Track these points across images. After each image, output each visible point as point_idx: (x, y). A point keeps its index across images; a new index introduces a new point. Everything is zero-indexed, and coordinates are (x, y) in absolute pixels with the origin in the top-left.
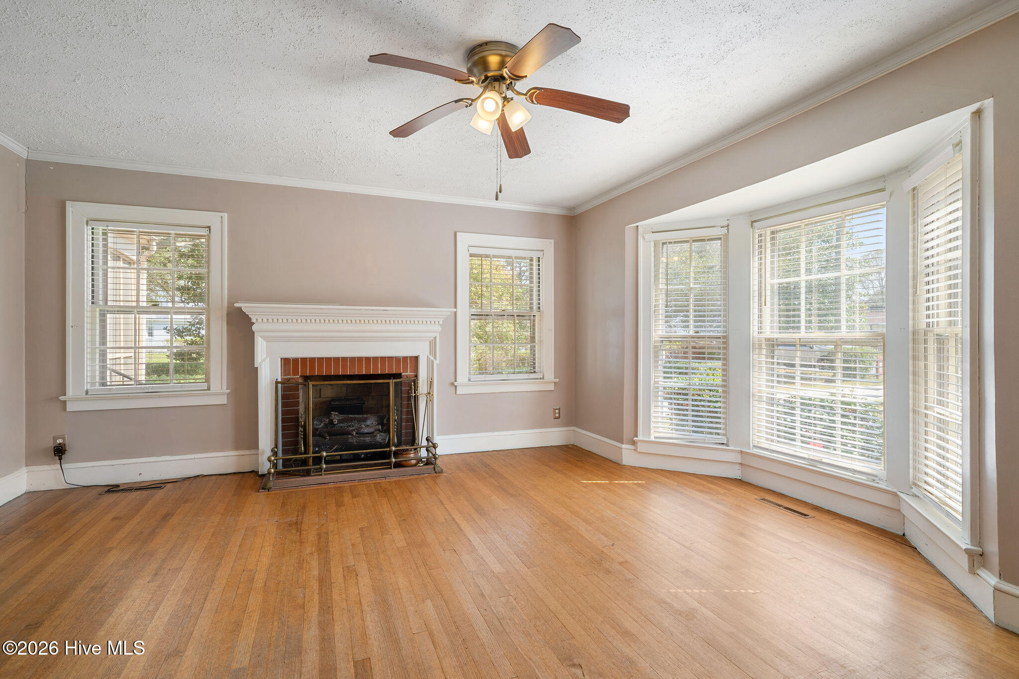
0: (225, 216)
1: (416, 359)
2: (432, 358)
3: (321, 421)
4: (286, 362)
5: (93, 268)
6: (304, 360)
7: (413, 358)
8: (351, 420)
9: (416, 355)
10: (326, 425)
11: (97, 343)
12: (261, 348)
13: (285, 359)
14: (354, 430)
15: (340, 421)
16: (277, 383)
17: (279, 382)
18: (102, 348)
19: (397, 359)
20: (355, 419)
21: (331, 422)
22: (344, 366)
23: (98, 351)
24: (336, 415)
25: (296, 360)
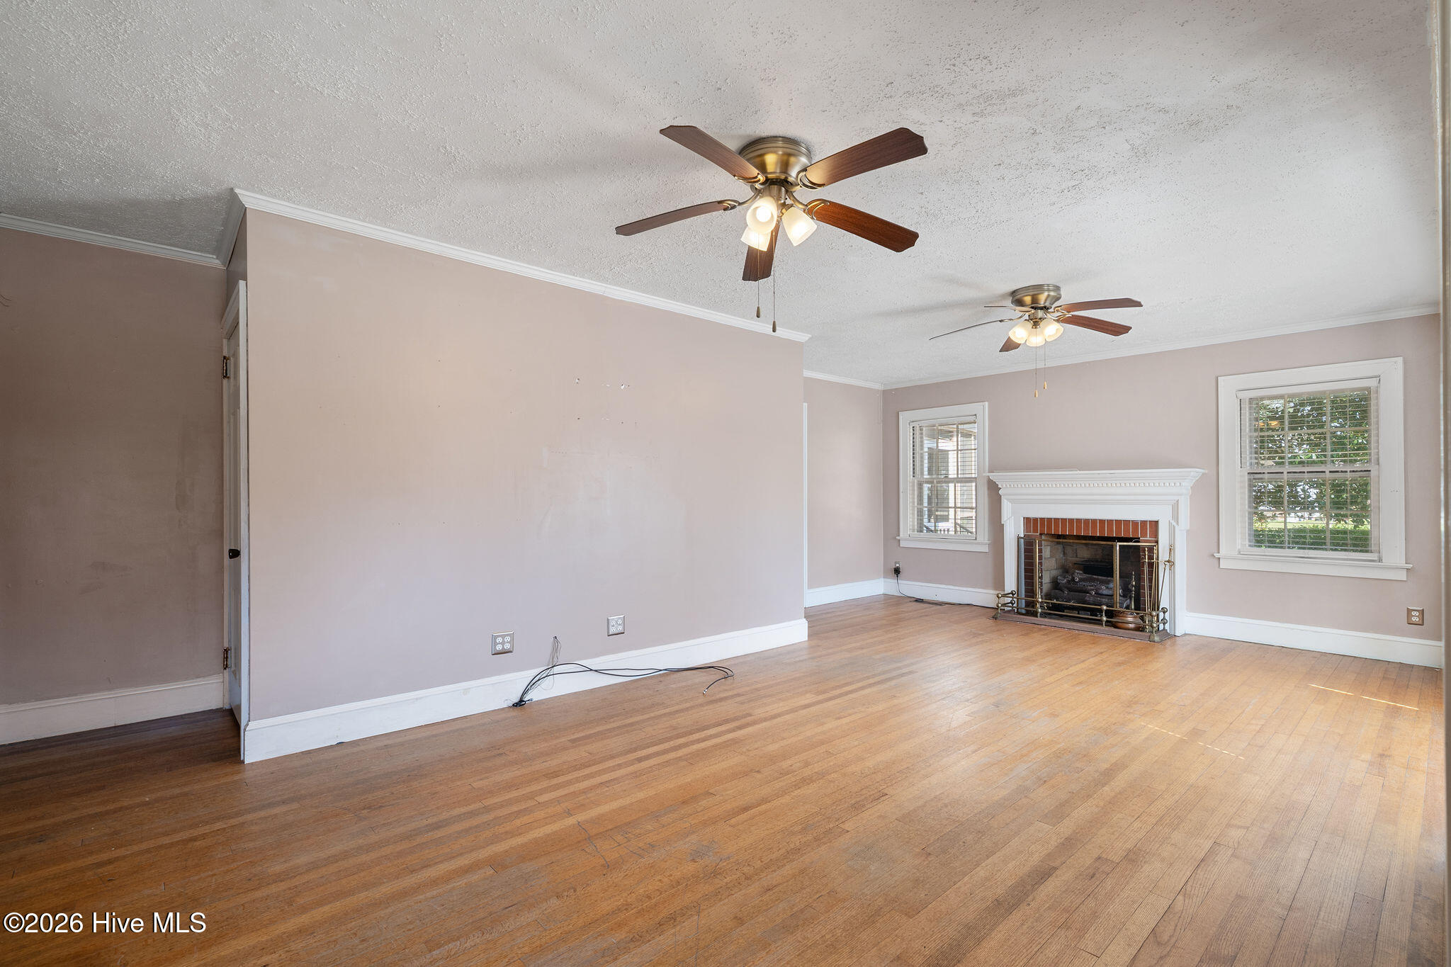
0: (987, 403)
1: (1155, 524)
2: (1174, 523)
3: (1065, 577)
4: (1027, 521)
5: (913, 454)
6: (1042, 520)
7: (1154, 523)
8: (1094, 580)
9: (1155, 519)
10: (1068, 581)
11: (916, 504)
12: (1007, 507)
13: (1027, 518)
14: (1093, 590)
15: (1081, 580)
16: (1019, 538)
17: (1022, 538)
18: (919, 507)
19: (1135, 523)
20: (1098, 580)
21: (1073, 579)
22: (1079, 528)
23: (916, 509)
24: (1080, 574)
25: (1035, 520)
